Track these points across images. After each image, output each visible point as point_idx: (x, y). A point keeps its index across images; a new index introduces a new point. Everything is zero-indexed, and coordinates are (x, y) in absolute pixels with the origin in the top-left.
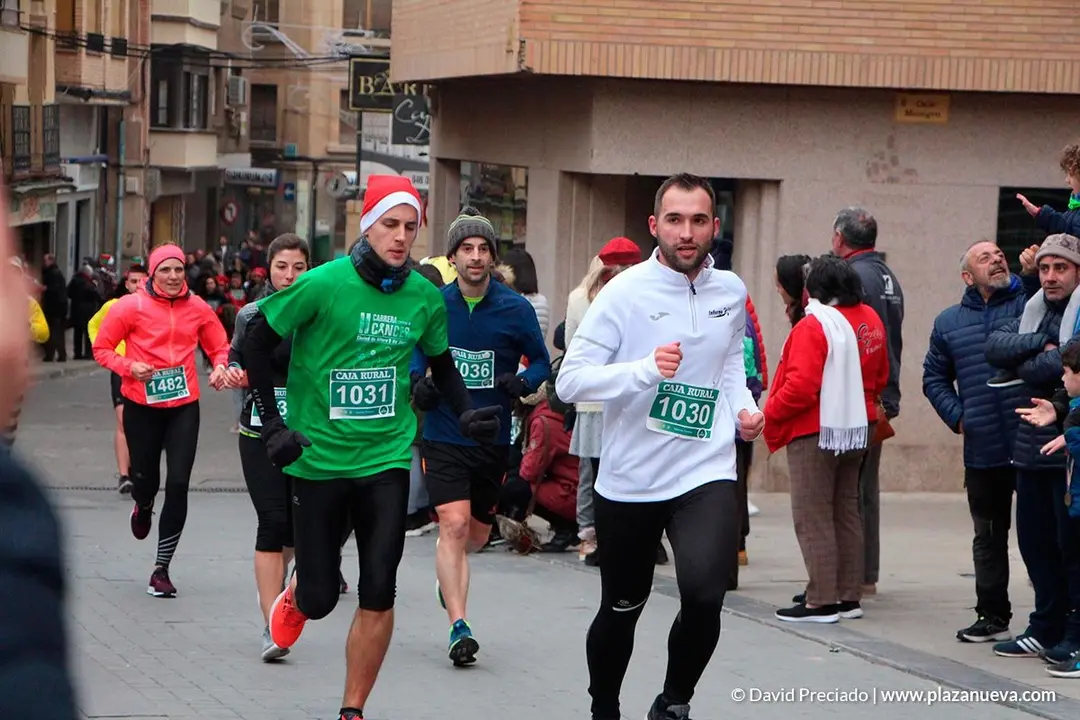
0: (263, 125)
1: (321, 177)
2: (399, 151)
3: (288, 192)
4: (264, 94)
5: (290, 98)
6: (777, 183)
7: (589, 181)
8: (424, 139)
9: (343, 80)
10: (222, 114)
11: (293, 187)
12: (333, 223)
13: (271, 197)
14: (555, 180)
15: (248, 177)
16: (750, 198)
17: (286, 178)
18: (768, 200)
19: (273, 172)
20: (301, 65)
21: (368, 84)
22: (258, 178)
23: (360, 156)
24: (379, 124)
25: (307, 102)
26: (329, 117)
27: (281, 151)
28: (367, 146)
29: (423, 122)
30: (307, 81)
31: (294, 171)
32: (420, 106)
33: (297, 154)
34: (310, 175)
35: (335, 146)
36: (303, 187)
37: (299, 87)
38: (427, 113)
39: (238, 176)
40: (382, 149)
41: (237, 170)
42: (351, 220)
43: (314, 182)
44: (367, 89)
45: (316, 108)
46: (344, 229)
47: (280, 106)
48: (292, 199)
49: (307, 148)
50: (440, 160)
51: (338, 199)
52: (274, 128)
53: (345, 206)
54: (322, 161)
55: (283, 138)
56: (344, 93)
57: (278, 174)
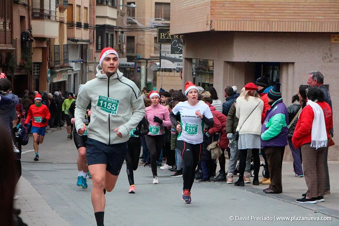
0: (131, 49)
1: (149, 64)
2: (173, 56)
3: (138, 69)
4: (131, 39)
5: (138, 40)
6: (293, 63)
7: (233, 64)
8: (181, 52)
9: (155, 34)
10: (118, 46)
11: (140, 68)
12: (152, 79)
13: (133, 71)
14: (222, 64)
15: (126, 65)
16: (284, 68)
17: (137, 65)
18: (290, 69)
19: (134, 63)
20: (142, 30)
21: (163, 35)
22: (129, 65)
23: (161, 58)
24: (166, 48)
25: (144, 41)
26: (151, 46)
27: (136, 57)
28: (163, 55)
29: (180, 47)
30: (144, 35)
31: (140, 63)
32: (179, 41)
33: (141, 58)
34: (145, 64)
35: (153, 55)
36: (143, 68)
37: (141, 37)
38: (181, 44)
39: (123, 65)
40: (168, 55)
41: (123, 63)
42: (158, 78)
43: (146, 66)
44: (163, 37)
45: (147, 43)
46: (156, 81)
47: (136, 43)
48: (140, 71)
49: (144, 55)
50: (186, 59)
51: (154, 71)
52: (134, 49)
53: (156, 74)
54: (149, 59)
55: (137, 53)
56: (155, 38)
57: (135, 64)
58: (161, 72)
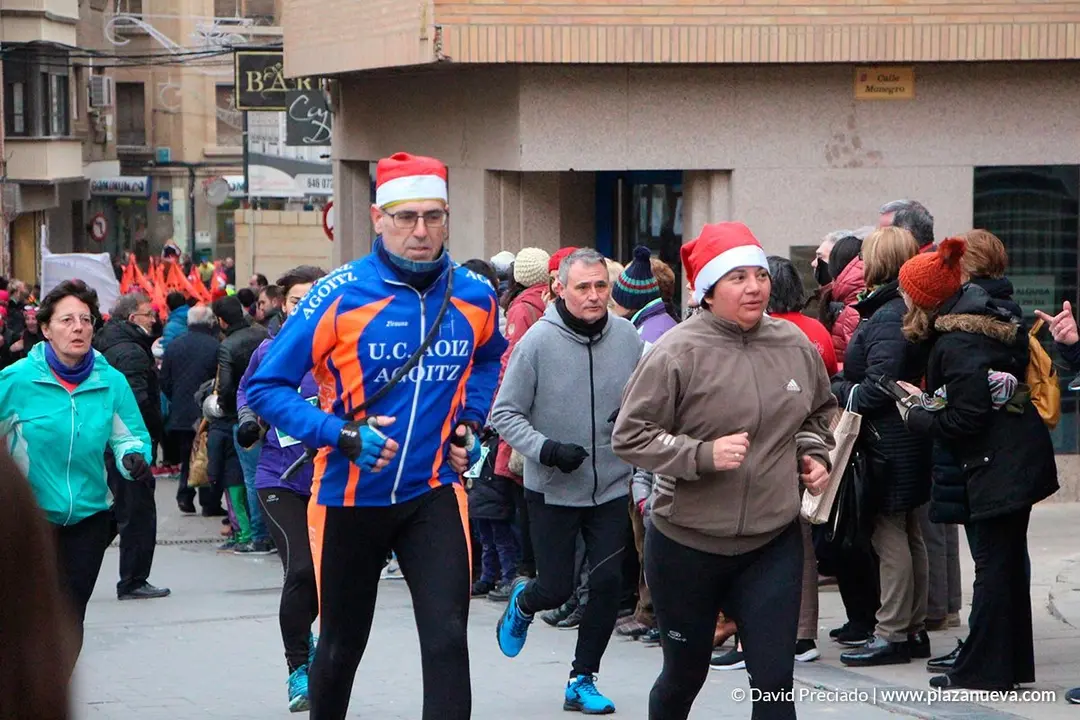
0: (131, 129)
1: (199, 183)
2: (292, 152)
3: (162, 201)
4: (131, 92)
5: (160, 96)
6: (728, 172)
7: (518, 180)
8: (324, 139)
9: (227, 74)
10: (84, 116)
11: (167, 195)
12: (215, 235)
13: (143, 210)
14: (480, 180)
15: (115, 186)
16: (698, 191)
17: (158, 186)
18: (719, 191)
19: (144, 180)
20: (174, 61)
21: (256, 80)
22: (127, 187)
23: (247, 159)
24: (271, 125)
25: (179, 101)
26: (204, 116)
27: (152, 156)
28: (255, 148)
29: (320, 119)
30: (177, 76)
31: (168, 178)
32: (317, 101)
33: (169, 159)
34: (187, 181)
35: (213, 148)
36: (179, 195)
37: (170, 84)
38: (326, 107)
39: (105, 186)
40: (271, 151)
41: (104, 179)
42: (240, 233)
43: (192, 188)
44: (256, 86)
45: (189, 106)
46: (232, 241)
47: (149, 106)
48: (167, 209)
49: (181, 151)
50: (343, 162)
51: (220, 208)
52: (143, 131)
53: (232, 215)
54: (199, 165)
55: (154, 140)
56: (223, 90)
57: (150, 183)
58: (249, 211)
